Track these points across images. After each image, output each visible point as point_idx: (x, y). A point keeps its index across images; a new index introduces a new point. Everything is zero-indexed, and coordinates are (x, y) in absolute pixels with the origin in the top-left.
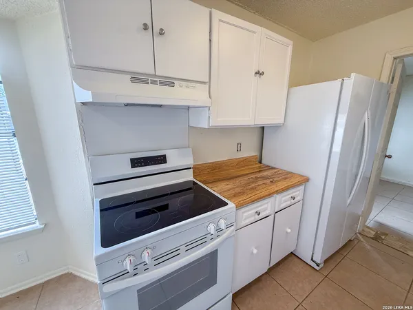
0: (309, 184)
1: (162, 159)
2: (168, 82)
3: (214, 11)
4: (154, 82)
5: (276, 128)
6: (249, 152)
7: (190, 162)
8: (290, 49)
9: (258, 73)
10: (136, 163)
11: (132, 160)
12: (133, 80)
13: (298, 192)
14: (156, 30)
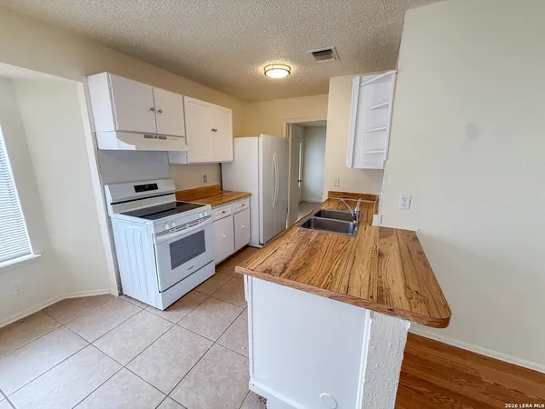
0: (252, 197)
1: (154, 187)
2: (163, 137)
3: (185, 97)
4: (156, 138)
5: (229, 163)
6: (212, 182)
7: (173, 188)
8: (231, 114)
9: (213, 130)
10: (138, 189)
11: (135, 187)
12: (145, 137)
13: (246, 202)
14: (157, 110)
